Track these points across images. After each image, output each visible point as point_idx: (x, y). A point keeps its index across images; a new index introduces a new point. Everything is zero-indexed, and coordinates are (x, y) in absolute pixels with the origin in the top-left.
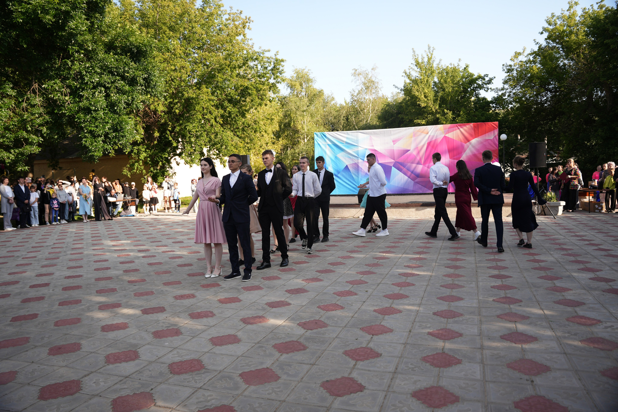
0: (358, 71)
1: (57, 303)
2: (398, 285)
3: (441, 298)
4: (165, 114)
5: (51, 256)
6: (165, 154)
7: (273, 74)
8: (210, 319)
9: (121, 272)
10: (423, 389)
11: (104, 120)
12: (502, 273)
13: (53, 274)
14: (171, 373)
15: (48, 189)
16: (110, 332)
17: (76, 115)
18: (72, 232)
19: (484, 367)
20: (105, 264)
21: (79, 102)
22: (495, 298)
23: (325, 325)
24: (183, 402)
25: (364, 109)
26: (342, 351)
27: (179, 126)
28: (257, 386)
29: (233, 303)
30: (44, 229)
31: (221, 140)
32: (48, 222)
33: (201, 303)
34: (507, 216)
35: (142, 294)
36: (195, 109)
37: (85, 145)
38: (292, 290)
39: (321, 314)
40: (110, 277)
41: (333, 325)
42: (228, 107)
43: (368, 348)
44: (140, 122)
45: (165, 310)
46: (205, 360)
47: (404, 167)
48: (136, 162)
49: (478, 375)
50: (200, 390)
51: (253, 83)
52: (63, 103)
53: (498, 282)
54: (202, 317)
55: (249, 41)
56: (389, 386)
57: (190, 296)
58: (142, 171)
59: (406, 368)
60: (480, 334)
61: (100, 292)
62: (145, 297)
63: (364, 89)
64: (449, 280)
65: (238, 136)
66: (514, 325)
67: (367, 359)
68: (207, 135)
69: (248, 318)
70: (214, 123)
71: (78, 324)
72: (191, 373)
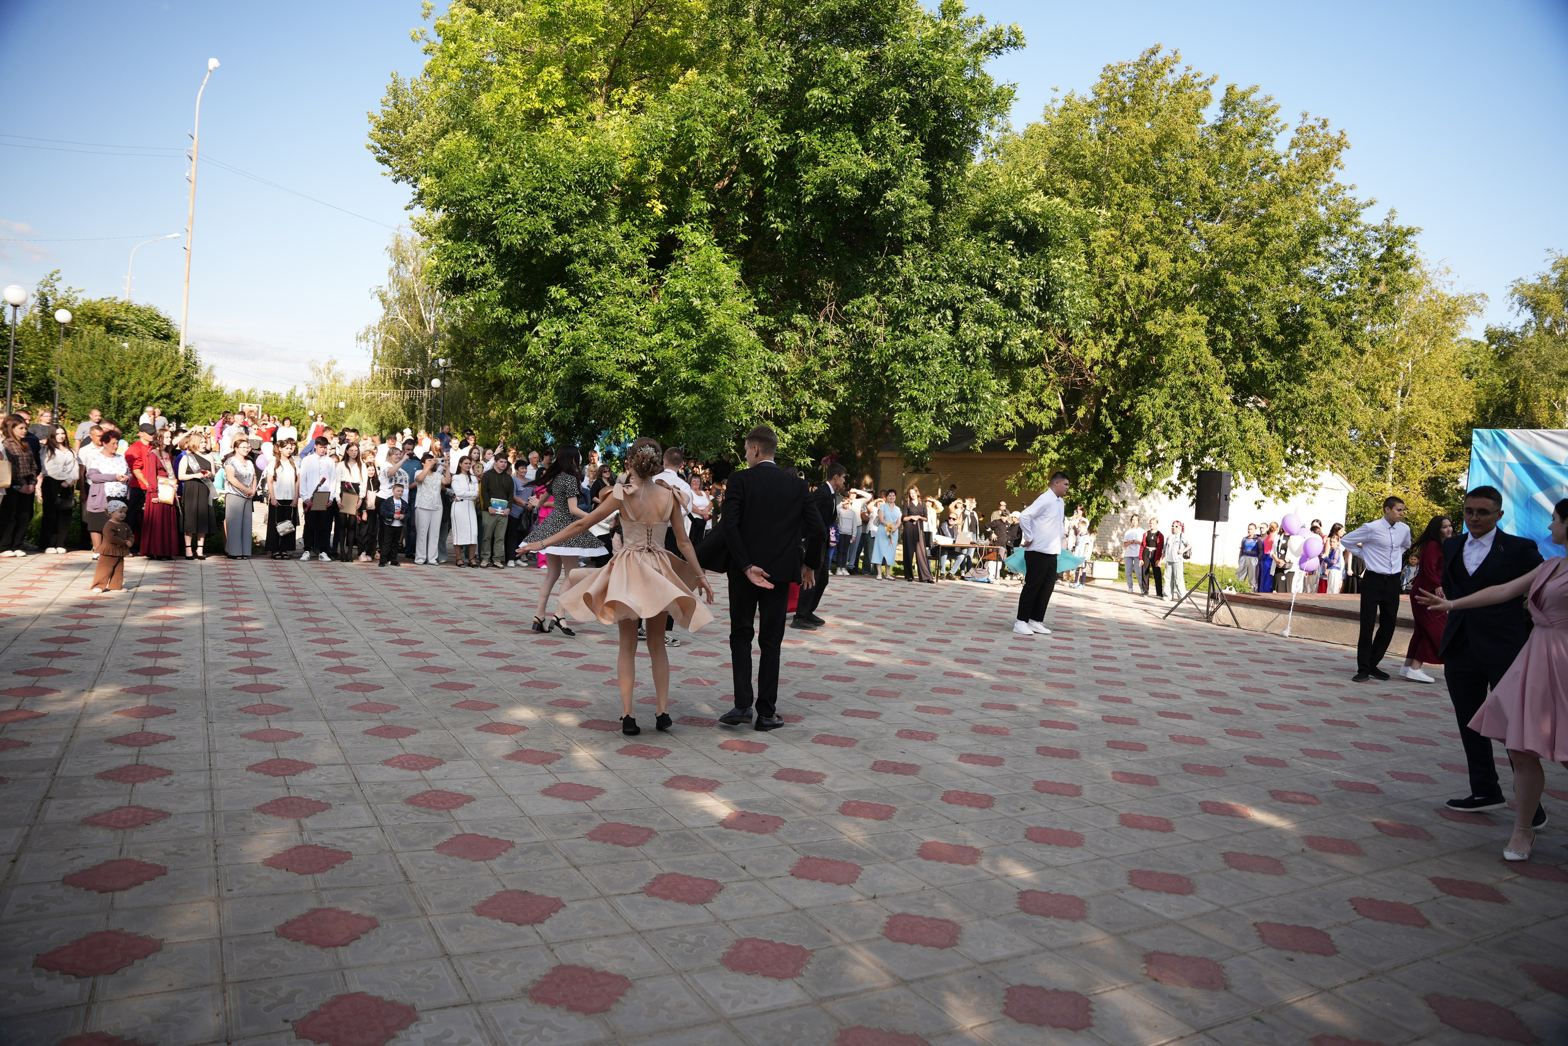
7: (1386, 271)
17: (889, 364)
37: (896, 426)
48: (1036, 470)
52: (873, 339)
55: (1348, 192)
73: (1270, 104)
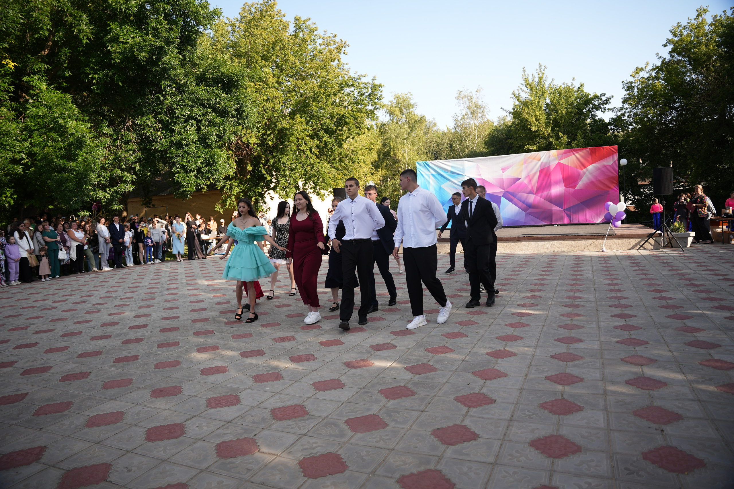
0: (462, 93)
1: (156, 345)
2: (512, 325)
3: (559, 340)
4: (258, 146)
5: (147, 296)
6: (258, 189)
7: (371, 100)
8: (311, 363)
9: (218, 313)
10: (542, 438)
11: (196, 154)
12: (626, 312)
13: (150, 315)
14: (274, 419)
15: (142, 227)
16: (210, 376)
17: (168, 150)
18: (166, 271)
19: (608, 415)
20: (201, 305)
21: (171, 136)
22: (618, 340)
23: (434, 369)
24: (287, 449)
25: (469, 135)
26: (454, 396)
27: (272, 158)
28: (364, 434)
29: (335, 346)
30: (139, 269)
31: (317, 172)
32: (142, 262)
33: (302, 346)
34: (630, 249)
35: (239, 337)
36: (289, 140)
37: (177, 181)
38: (397, 331)
39: (429, 357)
40: (206, 319)
41: (443, 369)
42: (323, 137)
43: (481, 394)
44: (232, 156)
45: (264, 353)
46: (309, 406)
47: (515, 197)
48: (228, 198)
49: (602, 424)
50: (304, 437)
51: (350, 111)
52: (156, 138)
53: (621, 322)
54: (303, 361)
55: (345, 66)
56: (505, 435)
57: (289, 339)
58: (234, 207)
59: (523, 416)
60: (603, 379)
61: (197, 334)
62: (244, 339)
63: (469, 113)
64: (567, 321)
65: (334, 167)
66: (640, 369)
67: (480, 405)
68: (303, 167)
69: (352, 362)
70: (309, 154)
71: (178, 367)
72: (294, 419)
73: (314, 26)
